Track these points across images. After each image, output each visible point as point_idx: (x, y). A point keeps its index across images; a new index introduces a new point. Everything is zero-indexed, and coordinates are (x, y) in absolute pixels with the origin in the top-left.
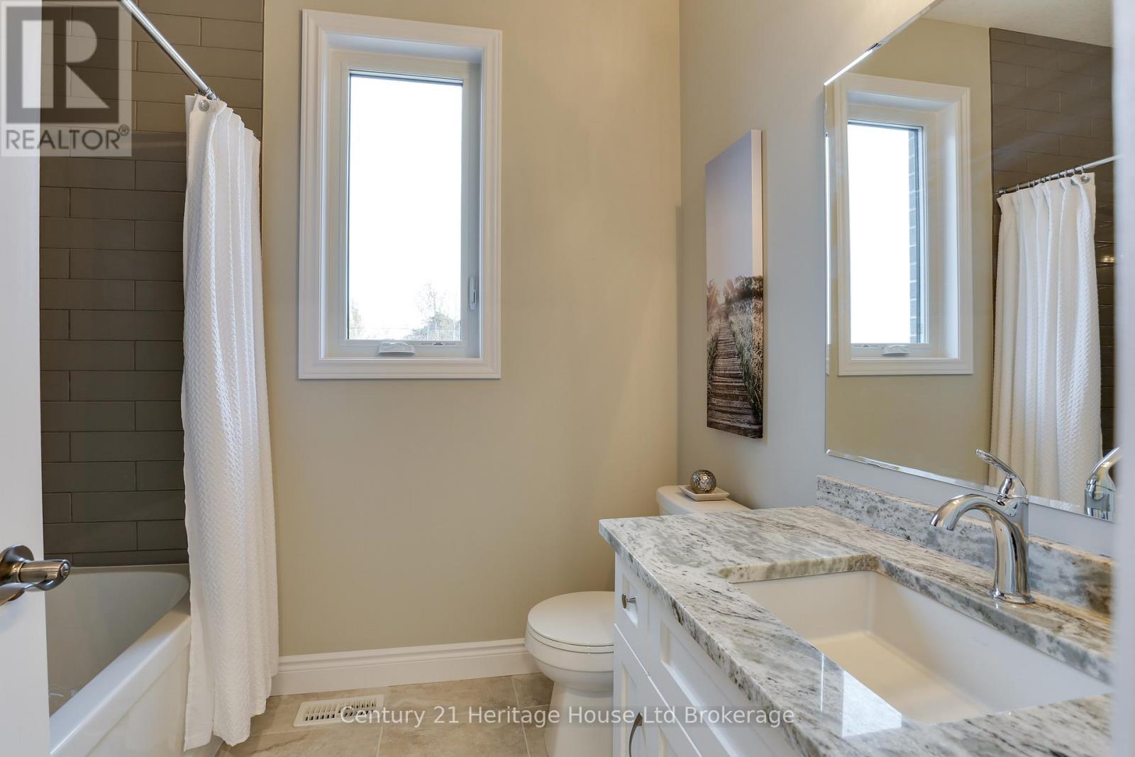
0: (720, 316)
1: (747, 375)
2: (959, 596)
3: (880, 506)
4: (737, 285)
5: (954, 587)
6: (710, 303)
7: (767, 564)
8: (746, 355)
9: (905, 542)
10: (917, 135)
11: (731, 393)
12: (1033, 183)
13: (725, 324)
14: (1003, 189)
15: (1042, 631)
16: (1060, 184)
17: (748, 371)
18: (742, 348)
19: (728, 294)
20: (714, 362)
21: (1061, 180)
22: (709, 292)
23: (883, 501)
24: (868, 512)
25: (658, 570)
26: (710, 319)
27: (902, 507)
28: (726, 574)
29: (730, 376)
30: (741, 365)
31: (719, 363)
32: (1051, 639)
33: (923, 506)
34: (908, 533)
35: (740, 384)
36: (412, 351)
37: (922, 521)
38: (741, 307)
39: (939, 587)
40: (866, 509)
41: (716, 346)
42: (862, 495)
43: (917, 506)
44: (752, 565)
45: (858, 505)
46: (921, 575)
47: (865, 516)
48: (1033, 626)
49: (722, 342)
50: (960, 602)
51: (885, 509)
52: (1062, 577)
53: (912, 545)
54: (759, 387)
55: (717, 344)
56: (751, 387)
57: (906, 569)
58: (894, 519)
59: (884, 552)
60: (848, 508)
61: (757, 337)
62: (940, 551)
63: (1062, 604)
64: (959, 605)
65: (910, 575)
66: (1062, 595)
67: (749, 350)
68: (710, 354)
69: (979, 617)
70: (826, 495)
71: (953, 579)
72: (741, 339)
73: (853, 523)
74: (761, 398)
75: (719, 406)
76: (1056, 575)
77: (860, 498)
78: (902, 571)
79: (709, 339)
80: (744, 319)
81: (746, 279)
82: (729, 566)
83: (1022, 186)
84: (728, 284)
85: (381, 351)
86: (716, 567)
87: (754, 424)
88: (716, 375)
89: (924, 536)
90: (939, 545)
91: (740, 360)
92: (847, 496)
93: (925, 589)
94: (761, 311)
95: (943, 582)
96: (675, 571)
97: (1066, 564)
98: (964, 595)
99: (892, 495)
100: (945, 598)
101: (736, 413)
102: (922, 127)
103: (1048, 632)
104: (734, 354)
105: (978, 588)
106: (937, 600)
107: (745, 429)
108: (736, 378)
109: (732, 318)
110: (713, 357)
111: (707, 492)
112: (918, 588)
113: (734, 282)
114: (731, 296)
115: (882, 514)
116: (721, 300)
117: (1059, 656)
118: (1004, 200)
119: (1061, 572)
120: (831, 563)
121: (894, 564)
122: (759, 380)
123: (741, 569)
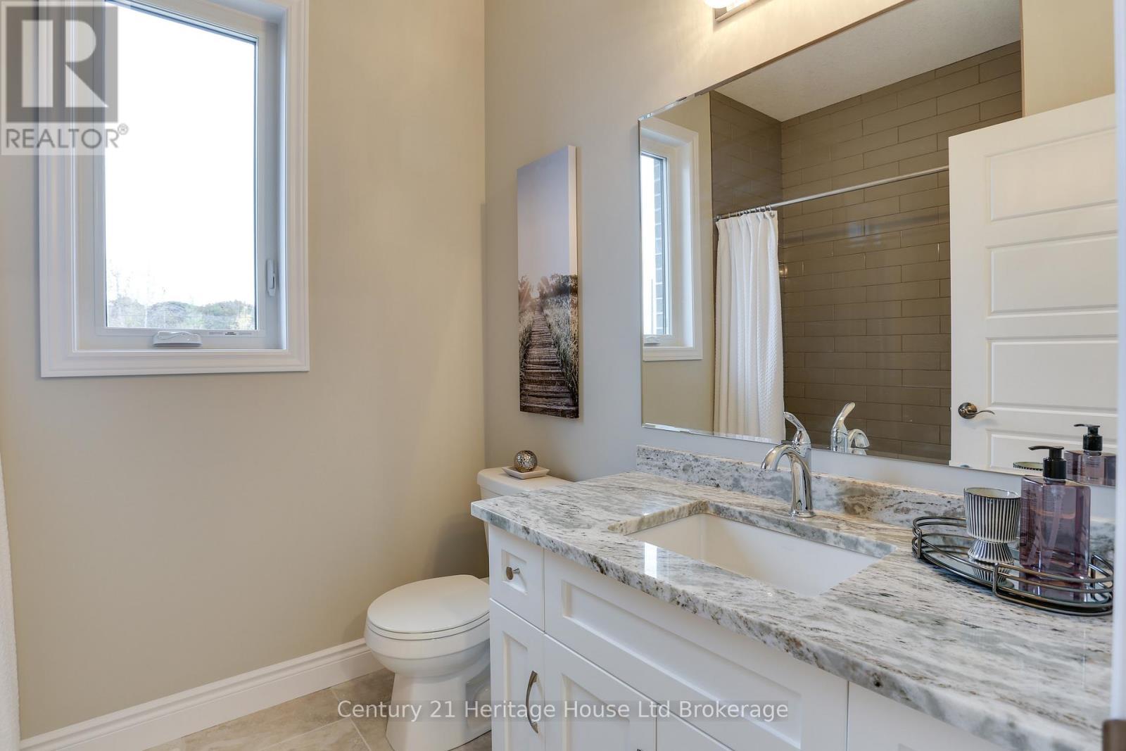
0: (534, 310)
1: (565, 362)
2: (774, 519)
3: (694, 464)
4: (553, 282)
5: (767, 513)
6: (522, 297)
7: (638, 518)
8: (563, 345)
9: (716, 489)
10: (662, 164)
11: (547, 379)
12: (739, 213)
13: (538, 316)
14: (719, 215)
15: (830, 531)
16: (757, 217)
17: (565, 358)
18: (558, 338)
19: (543, 290)
20: (527, 351)
21: (758, 213)
22: (521, 286)
23: (696, 460)
24: (684, 470)
25: (561, 536)
26: (522, 312)
27: (713, 462)
28: (612, 529)
29: (546, 364)
30: (558, 353)
31: (533, 352)
32: (836, 535)
33: (728, 460)
34: (717, 482)
35: (557, 371)
36: (199, 342)
37: (729, 471)
38: (557, 302)
39: (757, 515)
40: (682, 468)
41: (530, 337)
42: (678, 457)
43: (724, 460)
44: (628, 520)
45: (675, 465)
46: (742, 509)
47: (681, 473)
48: (824, 529)
49: (536, 333)
50: (773, 523)
51: (699, 466)
52: (827, 496)
53: (722, 491)
54: (575, 373)
55: (530, 334)
56: (569, 373)
57: (731, 507)
58: (706, 472)
59: (709, 497)
60: (666, 468)
61: (573, 328)
62: (743, 491)
63: (830, 513)
64: (772, 525)
65: (734, 511)
66: (828, 508)
67: (566, 340)
68: (522, 344)
69: (788, 531)
70: (646, 461)
71: (763, 508)
72: (557, 330)
73: (672, 480)
74: (577, 382)
75: (534, 391)
76: (824, 496)
77: (676, 459)
78: (727, 509)
79: (521, 330)
80: (559, 313)
81: (563, 277)
82: (613, 523)
83: (732, 214)
84: (542, 280)
85: (157, 342)
86: (605, 526)
87: (572, 406)
88: (530, 363)
89: (730, 482)
90: (742, 487)
91: (556, 349)
92: (664, 459)
93: (747, 520)
94: (576, 306)
95: (759, 511)
96: (574, 534)
97: (830, 486)
98: (776, 518)
99: (701, 454)
100: (763, 523)
101: (550, 397)
102: (666, 158)
103: (833, 531)
104: (550, 344)
105: (781, 512)
106: (757, 526)
107: (563, 411)
108: (553, 365)
109: (546, 311)
110: (526, 347)
111: (531, 470)
112: (741, 520)
113: (549, 279)
114: (546, 291)
115: (696, 470)
116: (535, 295)
117: (842, 546)
118: (721, 224)
119: (827, 492)
120: (678, 511)
121: (721, 505)
122: (575, 367)
123: (621, 525)
